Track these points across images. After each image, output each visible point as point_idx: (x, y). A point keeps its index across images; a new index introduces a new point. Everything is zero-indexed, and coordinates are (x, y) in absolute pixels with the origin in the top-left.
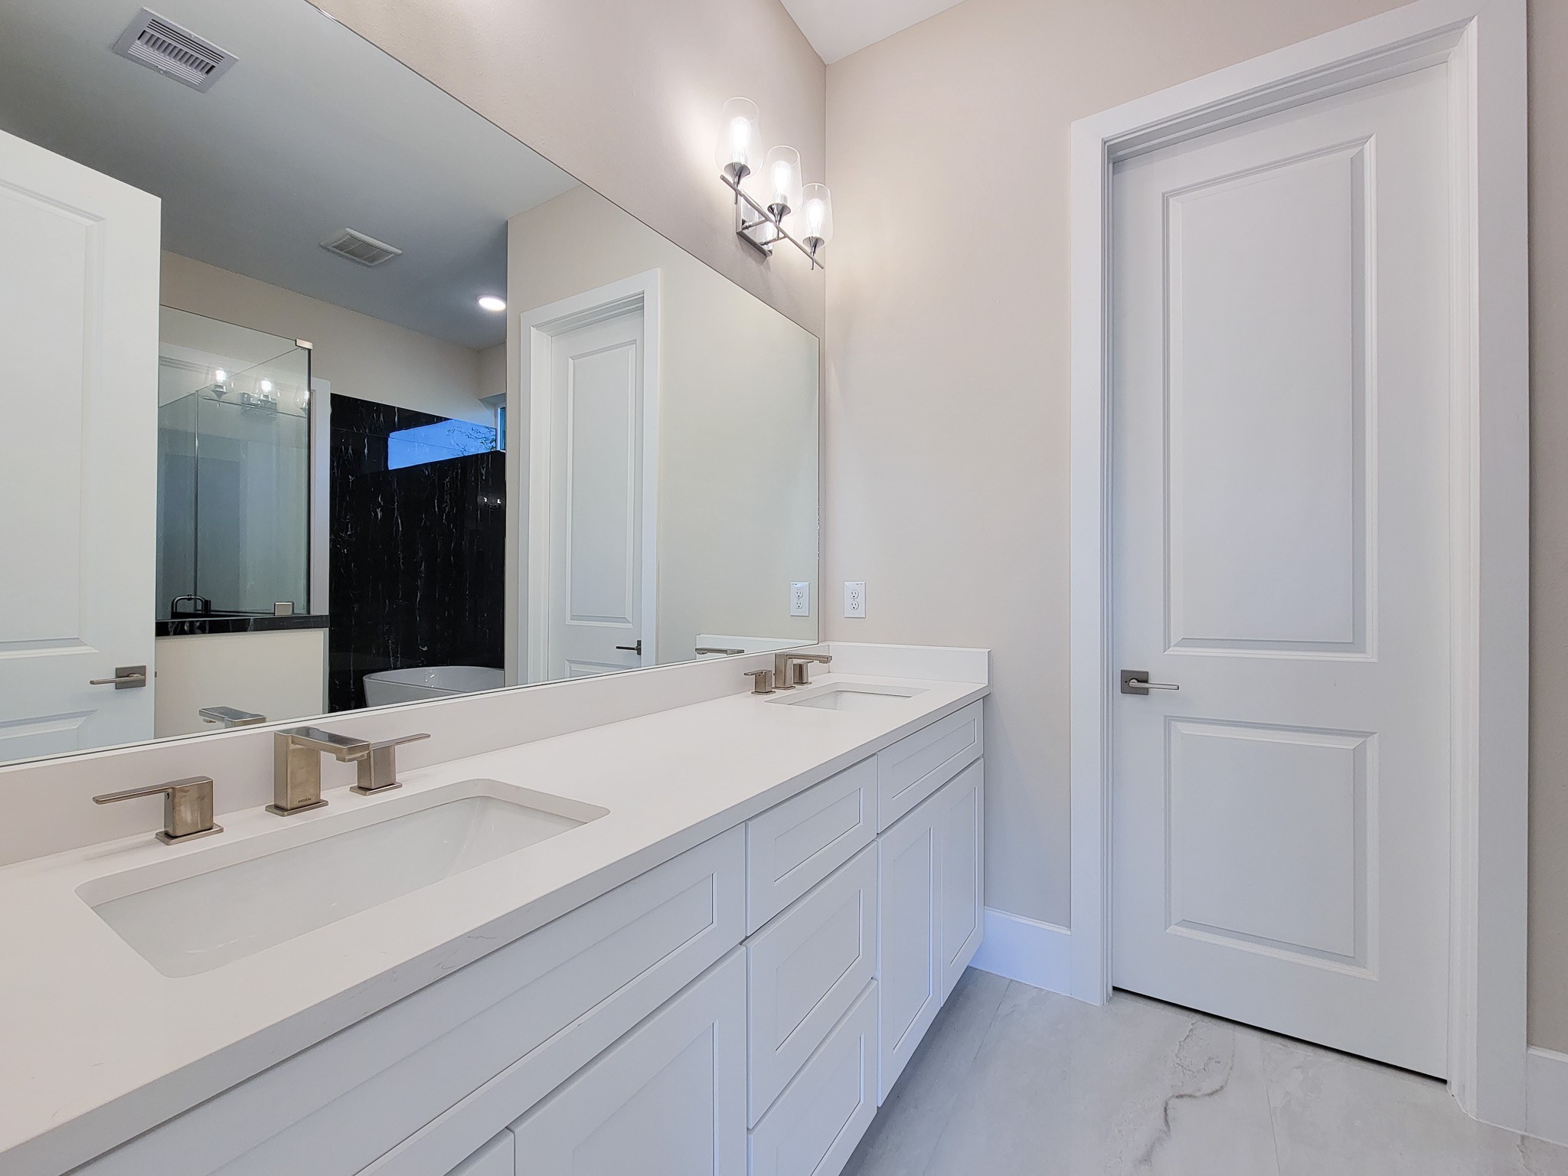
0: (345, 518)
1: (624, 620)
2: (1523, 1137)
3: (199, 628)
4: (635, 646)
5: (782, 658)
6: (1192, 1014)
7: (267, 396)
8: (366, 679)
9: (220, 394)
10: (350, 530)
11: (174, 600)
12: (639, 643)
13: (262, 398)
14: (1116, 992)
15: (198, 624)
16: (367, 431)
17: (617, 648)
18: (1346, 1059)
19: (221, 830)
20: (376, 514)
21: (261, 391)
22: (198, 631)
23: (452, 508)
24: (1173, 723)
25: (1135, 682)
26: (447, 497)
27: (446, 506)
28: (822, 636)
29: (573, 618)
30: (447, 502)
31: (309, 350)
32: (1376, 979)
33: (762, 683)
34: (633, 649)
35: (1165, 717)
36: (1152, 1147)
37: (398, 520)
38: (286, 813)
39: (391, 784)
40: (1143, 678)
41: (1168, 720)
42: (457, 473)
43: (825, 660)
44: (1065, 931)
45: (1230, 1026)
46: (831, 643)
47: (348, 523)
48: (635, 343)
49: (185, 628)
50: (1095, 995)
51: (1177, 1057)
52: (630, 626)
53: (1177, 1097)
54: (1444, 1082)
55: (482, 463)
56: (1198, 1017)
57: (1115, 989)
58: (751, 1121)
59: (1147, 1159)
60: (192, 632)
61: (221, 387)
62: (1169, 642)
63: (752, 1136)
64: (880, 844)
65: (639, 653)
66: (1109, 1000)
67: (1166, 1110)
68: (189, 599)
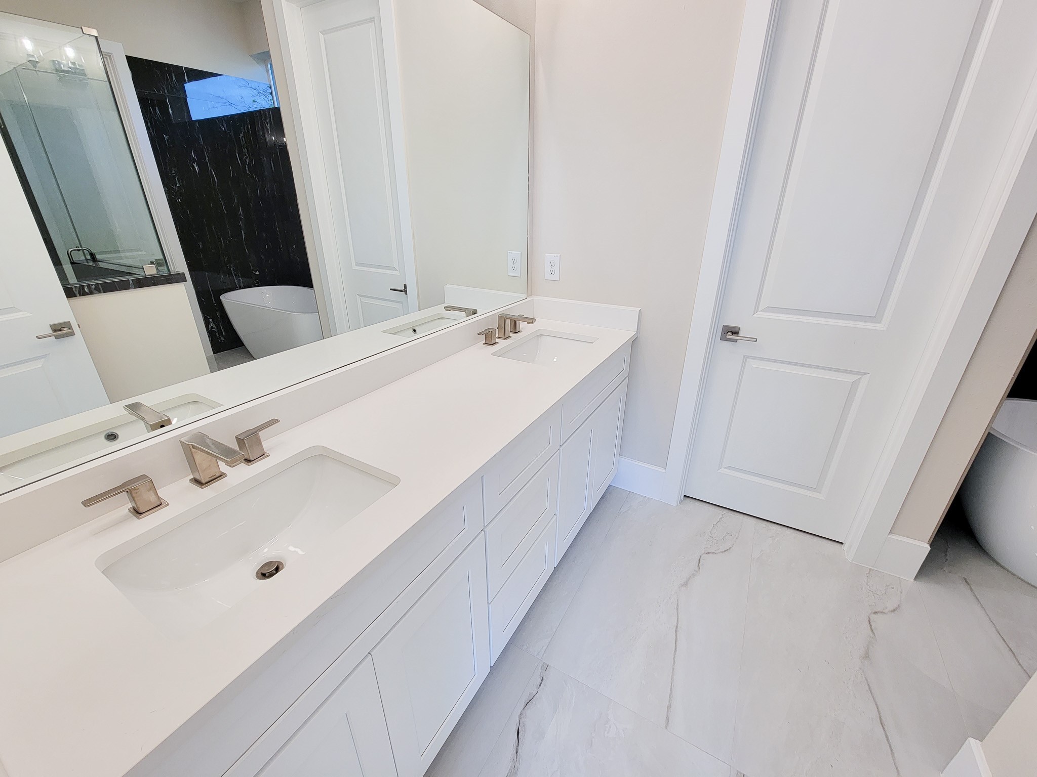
0: (172, 174)
1: (394, 269)
2: (870, 569)
3: (95, 289)
4: (403, 288)
5: (501, 318)
6: (724, 509)
7: (73, 63)
8: (222, 297)
9: (34, 63)
10: (178, 182)
11: (68, 252)
12: (405, 287)
13: (70, 65)
14: (685, 498)
15: (93, 287)
16: (166, 91)
17: (391, 289)
18: (797, 532)
19: (168, 505)
20: (193, 167)
21: (67, 57)
22: (95, 291)
23: (251, 160)
24: (748, 359)
25: (730, 333)
26: (245, 151)
27: (246, 158)
28: (529, 291)
29: (358, 264)
30: (246, 155)
31: (96, 37)
32: (823, 499)
33: (489, 338)
34: (401, 291)
35: (744, 356)
36: (689, 578)
37: (211, 172)
38: (203, 486)
39: (263, 455)
40: (735, 332)
41: (746, 358)
42: (248, 127)
43: (531, 321)
44: (662, 470)
45: (742, 515)
46: (536, 298)
47: (174, 177)
48: (374, 21)
49: (86, 290)
50: (674, 499)
51: (711, 532)
52: (397, 273)
53: (707, 553)
54: (842, 543)
55: (266, 119)
56: (726, 510)
57: (685, 496)
58: (489, 599)
59: (685, 584)
60: (91, 293)
61: (33, 56)
62: (758, 307)
63: (490, 606)
64: (561, 451)
65: (406, 294)
66: (681, 502)
67: (699, 560)
68: (79, 250)
